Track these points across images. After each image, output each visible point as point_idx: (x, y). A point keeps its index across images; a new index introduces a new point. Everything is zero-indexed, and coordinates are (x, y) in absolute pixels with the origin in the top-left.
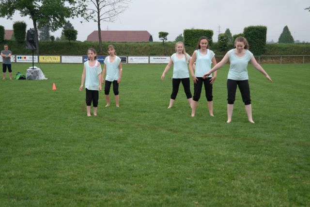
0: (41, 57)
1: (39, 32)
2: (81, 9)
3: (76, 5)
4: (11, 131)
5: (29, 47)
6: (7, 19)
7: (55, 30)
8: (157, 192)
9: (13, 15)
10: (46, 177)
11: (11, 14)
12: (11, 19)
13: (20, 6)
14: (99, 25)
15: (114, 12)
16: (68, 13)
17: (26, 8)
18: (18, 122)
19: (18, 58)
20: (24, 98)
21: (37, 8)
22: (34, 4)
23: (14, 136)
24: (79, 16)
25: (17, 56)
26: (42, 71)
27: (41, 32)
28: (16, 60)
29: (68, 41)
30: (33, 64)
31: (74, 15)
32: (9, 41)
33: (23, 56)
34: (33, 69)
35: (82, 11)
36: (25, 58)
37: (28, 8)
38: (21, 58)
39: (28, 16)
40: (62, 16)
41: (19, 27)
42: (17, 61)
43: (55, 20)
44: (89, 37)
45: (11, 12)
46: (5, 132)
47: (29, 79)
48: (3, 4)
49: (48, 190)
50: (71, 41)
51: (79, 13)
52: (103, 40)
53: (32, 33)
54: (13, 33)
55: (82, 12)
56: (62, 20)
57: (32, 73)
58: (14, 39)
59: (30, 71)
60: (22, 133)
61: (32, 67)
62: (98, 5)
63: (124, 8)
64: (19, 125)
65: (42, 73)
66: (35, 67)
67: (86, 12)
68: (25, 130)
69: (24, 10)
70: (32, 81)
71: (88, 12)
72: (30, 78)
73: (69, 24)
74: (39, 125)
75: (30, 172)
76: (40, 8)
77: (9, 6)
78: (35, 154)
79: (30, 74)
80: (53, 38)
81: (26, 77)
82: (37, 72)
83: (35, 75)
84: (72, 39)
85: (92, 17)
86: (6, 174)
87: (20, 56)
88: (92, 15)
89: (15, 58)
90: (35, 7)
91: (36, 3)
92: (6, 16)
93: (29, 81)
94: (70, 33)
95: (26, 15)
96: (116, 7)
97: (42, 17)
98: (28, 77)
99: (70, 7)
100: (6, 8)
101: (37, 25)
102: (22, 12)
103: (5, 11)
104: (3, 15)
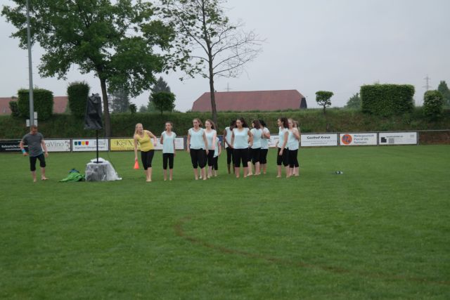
0: (113, 141)
1: (111, 98)
2: (181, 56)
3: (173, 51)
4: (51, 273)
5: (92, 125)
6: (59, 79)
7: (137, 94)
9: (67, 72)
11: (64, 71)
12: (65, 79)
13: (78, 57)
14: (212, 82)
15: (236, 60)
16: (159, 64)
17: (88, 60)
18: (63, 257)
19: (76, 143)
20: (79, 214)
21: (107, 59)
22: (102, 53)
23: (55, 283)
24: (178, 68)
25: (74, 141)
26: (114, 166)
27: (115, 98)
28: (71, 148)
29: (159, 112)
30: (97, 153)
31: (168, 68)
32: (60, 115)
33: (83, 141)
34: (98, 162)
35: (182, 61)
36: (87, 143)
37: (91, 59)
38: (80, 143)
39: (93, 72)
40: (149, 69)
41: (78, 91)
42: (74, 150)
43: (137, 77)
44: (195, 103)
45: (64, 68)
47: (91, 181)
48: (52, 54)
50: (165, 113)
51: (177, 64)
52: (218, 109)
53: (95, 102)
54: (66, 102)
55: (181, 63)
56: (149, 78)
57: (96, 170)
58: (69, 113)
59: (92, 166)
61: (96, 160)
62: (210, 49)
63: (254, 53)
64: (65, 263)
65: (112, 168)
66: (100, 159)
67: (189, 61)
68: (75, 271)
69: (85, 63)
70: (95, 184)
71: (193, 62)
72: (92, 179)
73: (162, 83)
74: (100, 261)
76: (111, 58)
77: (62, 58)
79: (93, 171)
80: (133, 107)
81: (86, 178)
82: (104, 168)
83: (101, 172)
84: (166, 109)
85: (200, 70)
87: (78, 141)
88: (200, 66)
89: (71, 143)
90: (104, 56)
91: (105, 51)
92: (57, 75)
93: (91, 184)
94: (163, 99)
95: (88, 71)
96: (240, 51)
97: (115, 74)
98: (89, 177)
99: (162, 55)
100: (56, 60)
101: (107, 87)
102: (83, 67)
103: (54, 65)
104: (51, 73)
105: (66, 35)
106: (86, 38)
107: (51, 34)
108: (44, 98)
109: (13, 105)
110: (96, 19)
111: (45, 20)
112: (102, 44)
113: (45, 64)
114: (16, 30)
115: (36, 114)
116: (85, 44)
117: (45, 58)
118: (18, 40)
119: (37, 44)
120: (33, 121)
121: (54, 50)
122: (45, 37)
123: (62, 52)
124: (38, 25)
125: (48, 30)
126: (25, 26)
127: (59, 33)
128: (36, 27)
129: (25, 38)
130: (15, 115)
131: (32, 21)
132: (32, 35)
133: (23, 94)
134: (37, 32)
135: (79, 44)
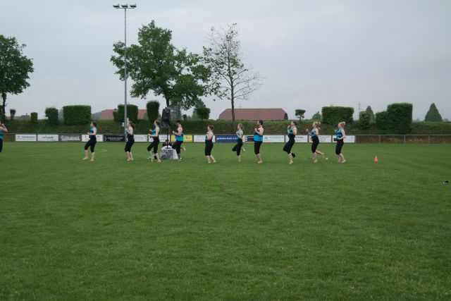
1: (172, 111)
2: (215, 87)
3: (210, 83)
5: (164, 126)
6: (142, 98)
7: (187, 108)
8: (309, 276)
10: (192, 258)
11: (145, 94)
12: (145, 99)
13: (154, 86)
14: (233, 102)
15: (248, 89)
16: (201, 91)
17: (159, 87)
21: (170, 87)
22: (168, 83)
24: (213, 93)
29: (200, 120)
31: (207, 93)
32: (142, 120)
35: (215, 89)
37: (161, 87)
39: (162, 95)
40: (195, 94)
41: (153, 106)
43: (188, 98)
44: (221, 115)
45: (145, 92)
46: (147, 211)
48: (138, 83)
49: (196, 270)
50: (204, 120)
51: (212, 91)
52: (236, 118)
53: (167, 112)
54: (146, 112)
55: (215, 90)
56: (195, 98)
57: (166, 153)
58: (147, 118)
59: (164, 151)
60: (163, 212)
62: (232, 82)
63: (258, 85)
67: (220, 89)
69: (157, 89)
70: (166, 161)
71: (222, 90)
72: (164, 158)
73: (200, 102)
74: (179, 204)
76: (173, 87)
77: (144, 86)
78: (179, 234)
80: (185, 116)
82: (171, 152)
83: (169, 154)
84: (205, 118)
85: (226, 95)
86: (154, 252)
88: (226, 93)
90: (169, 85)
92: (140, 96)
94: (203, 112)
95: (159, 94)
96: (250, 84)
97: (175, 96)
99: (203, 85)
101: (170, 104)
102: (156, 92)
103: (140, 91)
104: (137, 95)
105: (147, 73)
106: (158, 75)
107: (138, 72)
108: (133, 110)
109: (115, 114)
110: (165, 63)
111: (135, 64)
112: (167, 78)
113: (134, 89)
114: (118, 70)
115: (128, 119)
116: (157, 78)
117: (134, 86)
118: (119, 75)
119: (130, 78)
121: (140, 81)
122: (135, 74)
123: (144, 83)
124: (131, 67)
125: (136, 70)
126: (124, 67)
127: (143, 72)
128: (130, 68)
129: (123, 74)
130: (116, 119)
131: (128, 64)
132: (127, 73)
133: (121, 107)
134: (130, 71)
135: (154, 78)
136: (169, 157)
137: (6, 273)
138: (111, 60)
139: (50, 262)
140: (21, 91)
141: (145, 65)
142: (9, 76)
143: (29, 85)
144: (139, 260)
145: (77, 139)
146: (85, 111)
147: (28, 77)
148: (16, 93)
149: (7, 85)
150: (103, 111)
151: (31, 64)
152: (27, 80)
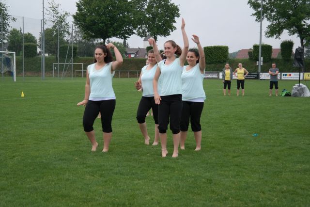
0: (306, 74)
1: (305, 50)
4: (280, 146)
5: (297, 65)
6: (276, 38)
9: (281, 35)
11: (279, 34)
12: (279, 38)
13: (288, 26)
17: (294, 27)
18: (285, 137)
19: (284, 75)
20: (291, 115)
21: (305, 27)
22: (303, 23)
23: (283, 151)
25: (283, 74)
26: (308, 88)
27: (307, 49)
28: (281, 78)
30: (299, 81)
32: (276, 59)
33: (288, 74)
34: (299, 86)
36: (290, 75)
37: (296, 27)
38: (286, 75)
39: (296, 35)
41: (287, 46)
42: (282, 79)
45: (279, 32)
46: (274, 146)
47: (295, 96)
48: (273, 24)
53: (300, 51)
54: (280, 51)
57: (298, 90)
58: (281, 57)
59: (296, 88)
60: (290, 149)
61: (298, 85)
64: (287, 141)
66: (301, 84)
68: (293, 146)
69: (292, 29)
70: (297, 98)
72: (295, 95)
74: (308, 142)
75: (301, 189)
76: (308, 26)
77: (279, 27)
78: (305, 171)
79: (296, 91)
81: (292, 94)
82: (303, 89)
83: (301, 92)
86: (278, 187)
87: (285, 74)
89: (281, 75)
90: (304, 25)
91: (304, 22)
92: (275, 36)
93: (294, 98)
95: (294, 34)
98: (293, 94)
100: (275, 28)
101: (304, 43)
102: (291, 32)
103: (274, 31)
104: (272, 36)
105: (283, 14)
106: (294, 15)
107: (273, 14)
108: (267, 49)
109: (250, 53)
110: (301, 3)
111: (271, 6)
112: (303, 18)
113: (269, 30)
114: (255, 12)
115: (262, 58)
116: (293, 18)
117: (269, 27)
118: (255, 17)
119: (265, 19)
120: (260, 62)
121: (275, 22)
122: (270, 15)
123: (279, 23)
124: (267, 9)
125: (272, 11)
126: (260, 9)
127: (278, 12)
128: (266, 9)
129: (259, 16)
130: (251, 59)
131: (264, 6)
132: (263, 14)
133: (256, 47)
134: (266, 12)
135: (289, 18)
136: (300, 94)
137: (147, 194)
138: (249, 2)
139: (183, 188)
140: (169, 34)
141: (280, 6)
142: (159, 21)
143: (175, 29)
144: (264, 193)
145: (215, 76)
146: (223, 50)
147: (175, 22)
148: (165, 36)
149: (158, 29)
150: (239, 51)
151: (178, 10)
152: (174, 24)
